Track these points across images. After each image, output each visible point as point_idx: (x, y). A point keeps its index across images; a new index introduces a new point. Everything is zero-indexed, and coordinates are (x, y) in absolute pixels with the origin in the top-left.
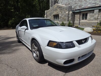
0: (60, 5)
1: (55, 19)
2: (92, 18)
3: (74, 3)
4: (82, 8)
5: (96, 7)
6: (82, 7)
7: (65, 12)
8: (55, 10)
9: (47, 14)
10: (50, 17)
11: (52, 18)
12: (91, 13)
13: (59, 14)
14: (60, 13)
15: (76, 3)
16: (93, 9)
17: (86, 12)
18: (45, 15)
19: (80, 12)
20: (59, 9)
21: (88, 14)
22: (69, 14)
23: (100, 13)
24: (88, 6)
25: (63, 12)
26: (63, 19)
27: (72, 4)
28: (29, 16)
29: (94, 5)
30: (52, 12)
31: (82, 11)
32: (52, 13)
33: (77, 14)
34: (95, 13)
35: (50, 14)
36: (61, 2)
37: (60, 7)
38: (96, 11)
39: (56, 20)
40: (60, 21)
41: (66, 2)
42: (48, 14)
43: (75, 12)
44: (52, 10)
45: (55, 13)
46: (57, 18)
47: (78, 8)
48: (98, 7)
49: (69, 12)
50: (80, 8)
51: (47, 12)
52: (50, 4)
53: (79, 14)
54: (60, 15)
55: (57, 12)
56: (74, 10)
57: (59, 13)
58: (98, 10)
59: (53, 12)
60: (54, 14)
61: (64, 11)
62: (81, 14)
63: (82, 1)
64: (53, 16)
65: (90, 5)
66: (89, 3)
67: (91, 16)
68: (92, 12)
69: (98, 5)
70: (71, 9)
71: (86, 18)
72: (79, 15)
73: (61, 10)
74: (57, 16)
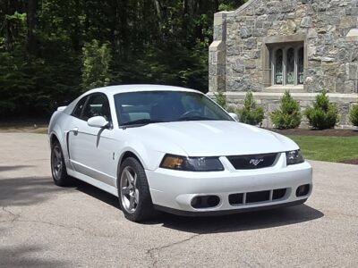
1: (278, 69)
7: (343, 33)
8: (280, 16)
9: (224, 39)
10: (248, 55)
11: (260, 63)
13: (302, 42)
14: (313, 32)
18: (215, 44)
20: (306, 7)
25: (331, 29)
26: (331, 71)
28: (100, 45)
30: (259, 25)
32: (260, 30)
35: (249, 38)
39: (282, 78)
40: (308, 90)
42: (232, 34)
44: (262, 12)
45: (279, 33)
46: (290, 69)
51: (225, 24)
54: (311, 50)
55: (294, 25)
59: (269, 26)
61: (339, 21)
64: (265, 51)
73: (319, 16)
74: (290, 52)
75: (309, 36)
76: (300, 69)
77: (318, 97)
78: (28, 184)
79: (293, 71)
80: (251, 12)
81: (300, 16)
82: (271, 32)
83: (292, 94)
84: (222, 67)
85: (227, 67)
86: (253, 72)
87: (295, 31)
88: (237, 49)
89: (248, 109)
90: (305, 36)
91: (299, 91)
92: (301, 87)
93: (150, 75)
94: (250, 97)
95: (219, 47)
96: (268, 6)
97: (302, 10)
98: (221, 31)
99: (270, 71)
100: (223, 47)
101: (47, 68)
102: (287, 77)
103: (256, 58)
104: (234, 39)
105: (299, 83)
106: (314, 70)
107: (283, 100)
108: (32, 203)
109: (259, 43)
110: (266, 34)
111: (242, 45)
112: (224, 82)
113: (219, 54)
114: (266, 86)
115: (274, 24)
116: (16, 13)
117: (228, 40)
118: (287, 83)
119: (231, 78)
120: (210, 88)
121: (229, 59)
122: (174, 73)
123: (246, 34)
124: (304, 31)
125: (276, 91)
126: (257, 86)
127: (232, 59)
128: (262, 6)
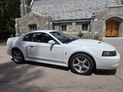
0: (37, 14)
1: (31, 29)
2: (71, 30)
3: (51, 13)
4: (61, 20)
5: (73, 20)
6: (61, 18)
7: (45, 23)
8: (31, 19)
9: (18, 23)
10: (24, 27)
11: (27, 28)
12: (69, 25)
13: (36, 25)
15: (53, 14)
16: (71, 22)
17: (65, 24)
18: (16, 25)
19: (60, 24)
20: (36, 18)
21: (67, 26)
22: (49, 25)
23: (77, 26)
24: (66, 18)
25: (42, 22)
27: (50, 14)
29: (71, 18)
30: (26, 21)
31: (61, 22)
32: (26, 22)
33: (56, 26)
34: (73, 25)
35: (24, 24)
36: (36, 11)
37: (37, 16)
38: (74, 24)
41: (42, 11)
42: (20, 23)
43: (55, 23)
44: (27, 18)
45: (31, 23)
46: (34, 29)
47: (57, 19)
48: (75, 20)
49: (49, 23)
50: (59, 20)
51: (18, 21)
52: (22, 11)
53: (58, 25)
54: (38, 26)
55: (34, 21)
56: (53, 21)
57: (37, 23)
58: (75, 23)
60: (29, 24)
62: (61, 26)
63: (60, 13)
64: (28, 26)
65: (68, 18)
66: (67, 16)
67: (70, 28)
68: (71, 24)
69: (75, 19)
70: (51, 20)
71: (66, 30)
72: (58, 27)
73: (39, 20)
76: (36, 29)
80: (24, 19)
82: (29, 22)
84: (18, 29)
86: (26, 30)
88: (22, 26)
100: (18, 25)
113: (18, 27)
119: (21, 31)
127: (21, 28)
128: (26, 17)
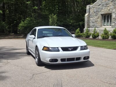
1: (105, 21)
8: (105, 6)
9: (89, 13)
10: (96, 17)
11: (99, 20)
13: (111, 14)
30: (99, 9)
35: (96, 12)
39: (106, 24)
44: (100, 5)
45: (105, 11)
46: (108, 21)
51: (90, 9)
54: (113, 16)
55: (109, 8)
57: (112, 11)
60: (102, 13)
64: (101, 16)
74: (108, 17)
75: (113, 11)
76: (111, 21)
77: (114, 30)
78: (20, 54)
79: (109, 22)
80: (97, 5)
81: (111, 6)
82: (102, 11)
83: (107, 29)
84: (88, 21)
85: (90, 21)
86: (97, 22)
87: (109, 10)
88: (93, 16)
89: (95, 33)
90: (112, 12)
91: (110, 28)
92: (111, 27)
93: (71, 24)
94: (95, 30)
95: (88, 15)
96: (102, 3)
97: (111, 4)
98: (88, 11)
99: (102, 22)
101: (42, 22)
102: (107, 24)
103: (98, 18)
104: (92, 13)
105: (110, 26)
106: (114, 22)
107: (104, 31)
108: (16, 59)
109: (99, 14)
110: (101, 11)
111: (94, 15)
112: (89, 25)
113: (88, 17)
114: (101, 26)
115: (103, 8)
116: (35, 7)
117: (90, 13)
118: (107, 25)
119: (91, 24)
120: (85, 27)
121: (90, 19)
122: (78, 23)
123: (95, 11)
124: (112, 10)
125: (103, 28)
126: (98, 26)
127: (91, 19)
128: (100, 3)
